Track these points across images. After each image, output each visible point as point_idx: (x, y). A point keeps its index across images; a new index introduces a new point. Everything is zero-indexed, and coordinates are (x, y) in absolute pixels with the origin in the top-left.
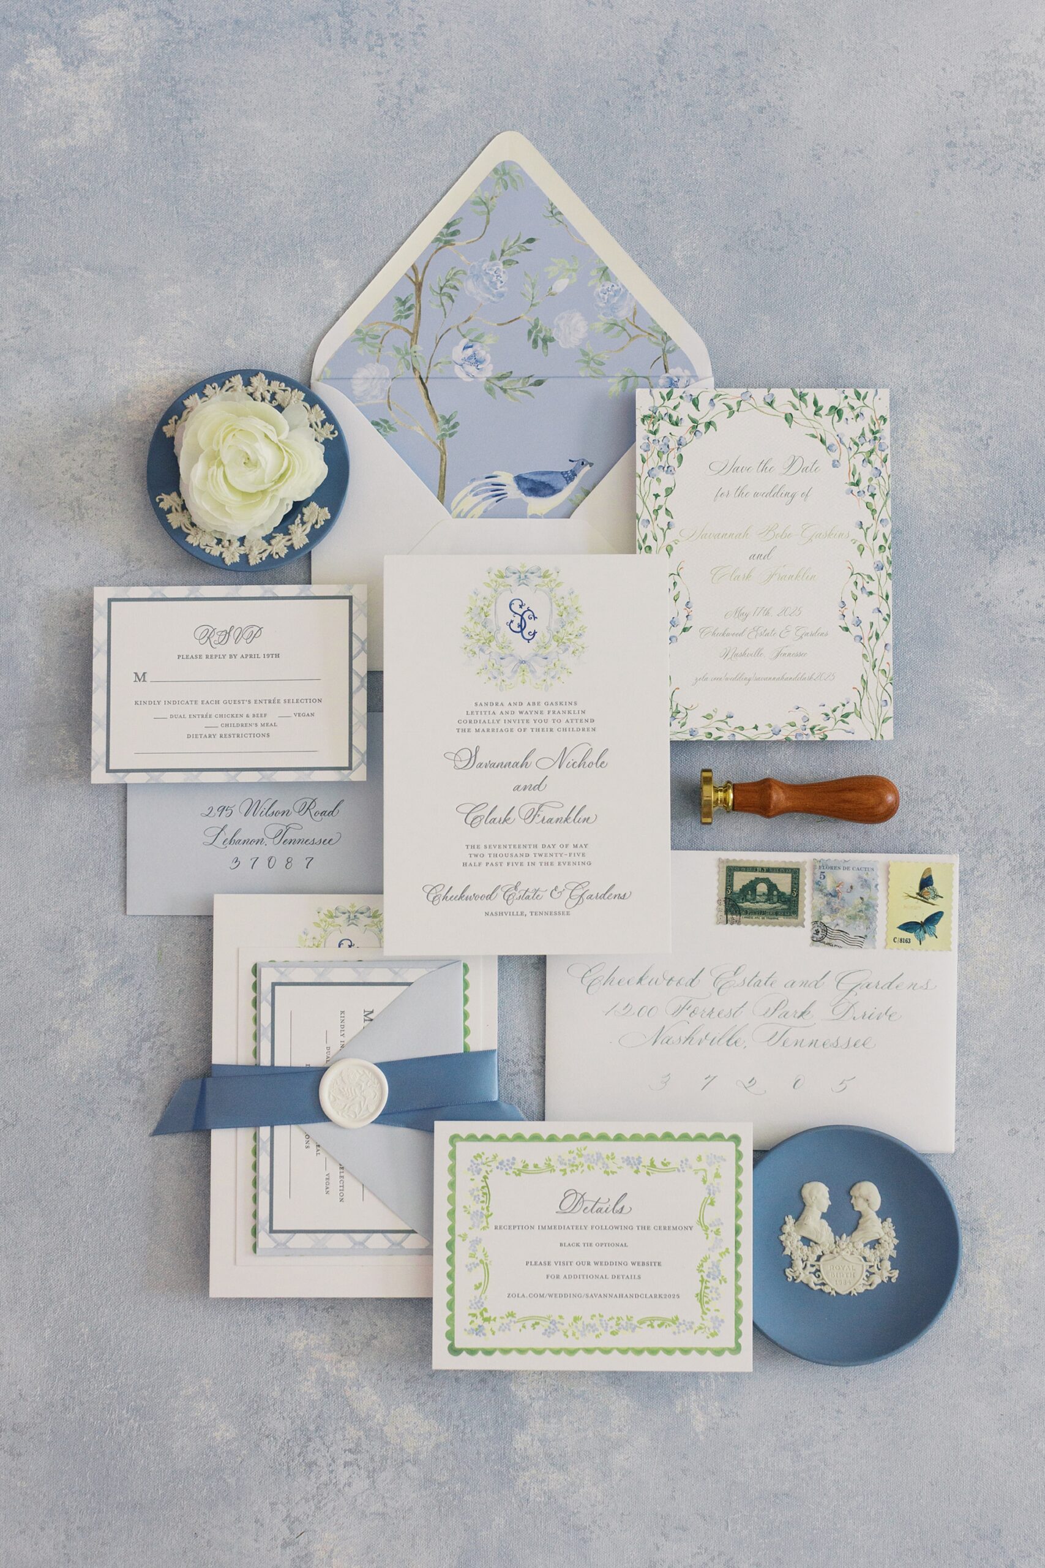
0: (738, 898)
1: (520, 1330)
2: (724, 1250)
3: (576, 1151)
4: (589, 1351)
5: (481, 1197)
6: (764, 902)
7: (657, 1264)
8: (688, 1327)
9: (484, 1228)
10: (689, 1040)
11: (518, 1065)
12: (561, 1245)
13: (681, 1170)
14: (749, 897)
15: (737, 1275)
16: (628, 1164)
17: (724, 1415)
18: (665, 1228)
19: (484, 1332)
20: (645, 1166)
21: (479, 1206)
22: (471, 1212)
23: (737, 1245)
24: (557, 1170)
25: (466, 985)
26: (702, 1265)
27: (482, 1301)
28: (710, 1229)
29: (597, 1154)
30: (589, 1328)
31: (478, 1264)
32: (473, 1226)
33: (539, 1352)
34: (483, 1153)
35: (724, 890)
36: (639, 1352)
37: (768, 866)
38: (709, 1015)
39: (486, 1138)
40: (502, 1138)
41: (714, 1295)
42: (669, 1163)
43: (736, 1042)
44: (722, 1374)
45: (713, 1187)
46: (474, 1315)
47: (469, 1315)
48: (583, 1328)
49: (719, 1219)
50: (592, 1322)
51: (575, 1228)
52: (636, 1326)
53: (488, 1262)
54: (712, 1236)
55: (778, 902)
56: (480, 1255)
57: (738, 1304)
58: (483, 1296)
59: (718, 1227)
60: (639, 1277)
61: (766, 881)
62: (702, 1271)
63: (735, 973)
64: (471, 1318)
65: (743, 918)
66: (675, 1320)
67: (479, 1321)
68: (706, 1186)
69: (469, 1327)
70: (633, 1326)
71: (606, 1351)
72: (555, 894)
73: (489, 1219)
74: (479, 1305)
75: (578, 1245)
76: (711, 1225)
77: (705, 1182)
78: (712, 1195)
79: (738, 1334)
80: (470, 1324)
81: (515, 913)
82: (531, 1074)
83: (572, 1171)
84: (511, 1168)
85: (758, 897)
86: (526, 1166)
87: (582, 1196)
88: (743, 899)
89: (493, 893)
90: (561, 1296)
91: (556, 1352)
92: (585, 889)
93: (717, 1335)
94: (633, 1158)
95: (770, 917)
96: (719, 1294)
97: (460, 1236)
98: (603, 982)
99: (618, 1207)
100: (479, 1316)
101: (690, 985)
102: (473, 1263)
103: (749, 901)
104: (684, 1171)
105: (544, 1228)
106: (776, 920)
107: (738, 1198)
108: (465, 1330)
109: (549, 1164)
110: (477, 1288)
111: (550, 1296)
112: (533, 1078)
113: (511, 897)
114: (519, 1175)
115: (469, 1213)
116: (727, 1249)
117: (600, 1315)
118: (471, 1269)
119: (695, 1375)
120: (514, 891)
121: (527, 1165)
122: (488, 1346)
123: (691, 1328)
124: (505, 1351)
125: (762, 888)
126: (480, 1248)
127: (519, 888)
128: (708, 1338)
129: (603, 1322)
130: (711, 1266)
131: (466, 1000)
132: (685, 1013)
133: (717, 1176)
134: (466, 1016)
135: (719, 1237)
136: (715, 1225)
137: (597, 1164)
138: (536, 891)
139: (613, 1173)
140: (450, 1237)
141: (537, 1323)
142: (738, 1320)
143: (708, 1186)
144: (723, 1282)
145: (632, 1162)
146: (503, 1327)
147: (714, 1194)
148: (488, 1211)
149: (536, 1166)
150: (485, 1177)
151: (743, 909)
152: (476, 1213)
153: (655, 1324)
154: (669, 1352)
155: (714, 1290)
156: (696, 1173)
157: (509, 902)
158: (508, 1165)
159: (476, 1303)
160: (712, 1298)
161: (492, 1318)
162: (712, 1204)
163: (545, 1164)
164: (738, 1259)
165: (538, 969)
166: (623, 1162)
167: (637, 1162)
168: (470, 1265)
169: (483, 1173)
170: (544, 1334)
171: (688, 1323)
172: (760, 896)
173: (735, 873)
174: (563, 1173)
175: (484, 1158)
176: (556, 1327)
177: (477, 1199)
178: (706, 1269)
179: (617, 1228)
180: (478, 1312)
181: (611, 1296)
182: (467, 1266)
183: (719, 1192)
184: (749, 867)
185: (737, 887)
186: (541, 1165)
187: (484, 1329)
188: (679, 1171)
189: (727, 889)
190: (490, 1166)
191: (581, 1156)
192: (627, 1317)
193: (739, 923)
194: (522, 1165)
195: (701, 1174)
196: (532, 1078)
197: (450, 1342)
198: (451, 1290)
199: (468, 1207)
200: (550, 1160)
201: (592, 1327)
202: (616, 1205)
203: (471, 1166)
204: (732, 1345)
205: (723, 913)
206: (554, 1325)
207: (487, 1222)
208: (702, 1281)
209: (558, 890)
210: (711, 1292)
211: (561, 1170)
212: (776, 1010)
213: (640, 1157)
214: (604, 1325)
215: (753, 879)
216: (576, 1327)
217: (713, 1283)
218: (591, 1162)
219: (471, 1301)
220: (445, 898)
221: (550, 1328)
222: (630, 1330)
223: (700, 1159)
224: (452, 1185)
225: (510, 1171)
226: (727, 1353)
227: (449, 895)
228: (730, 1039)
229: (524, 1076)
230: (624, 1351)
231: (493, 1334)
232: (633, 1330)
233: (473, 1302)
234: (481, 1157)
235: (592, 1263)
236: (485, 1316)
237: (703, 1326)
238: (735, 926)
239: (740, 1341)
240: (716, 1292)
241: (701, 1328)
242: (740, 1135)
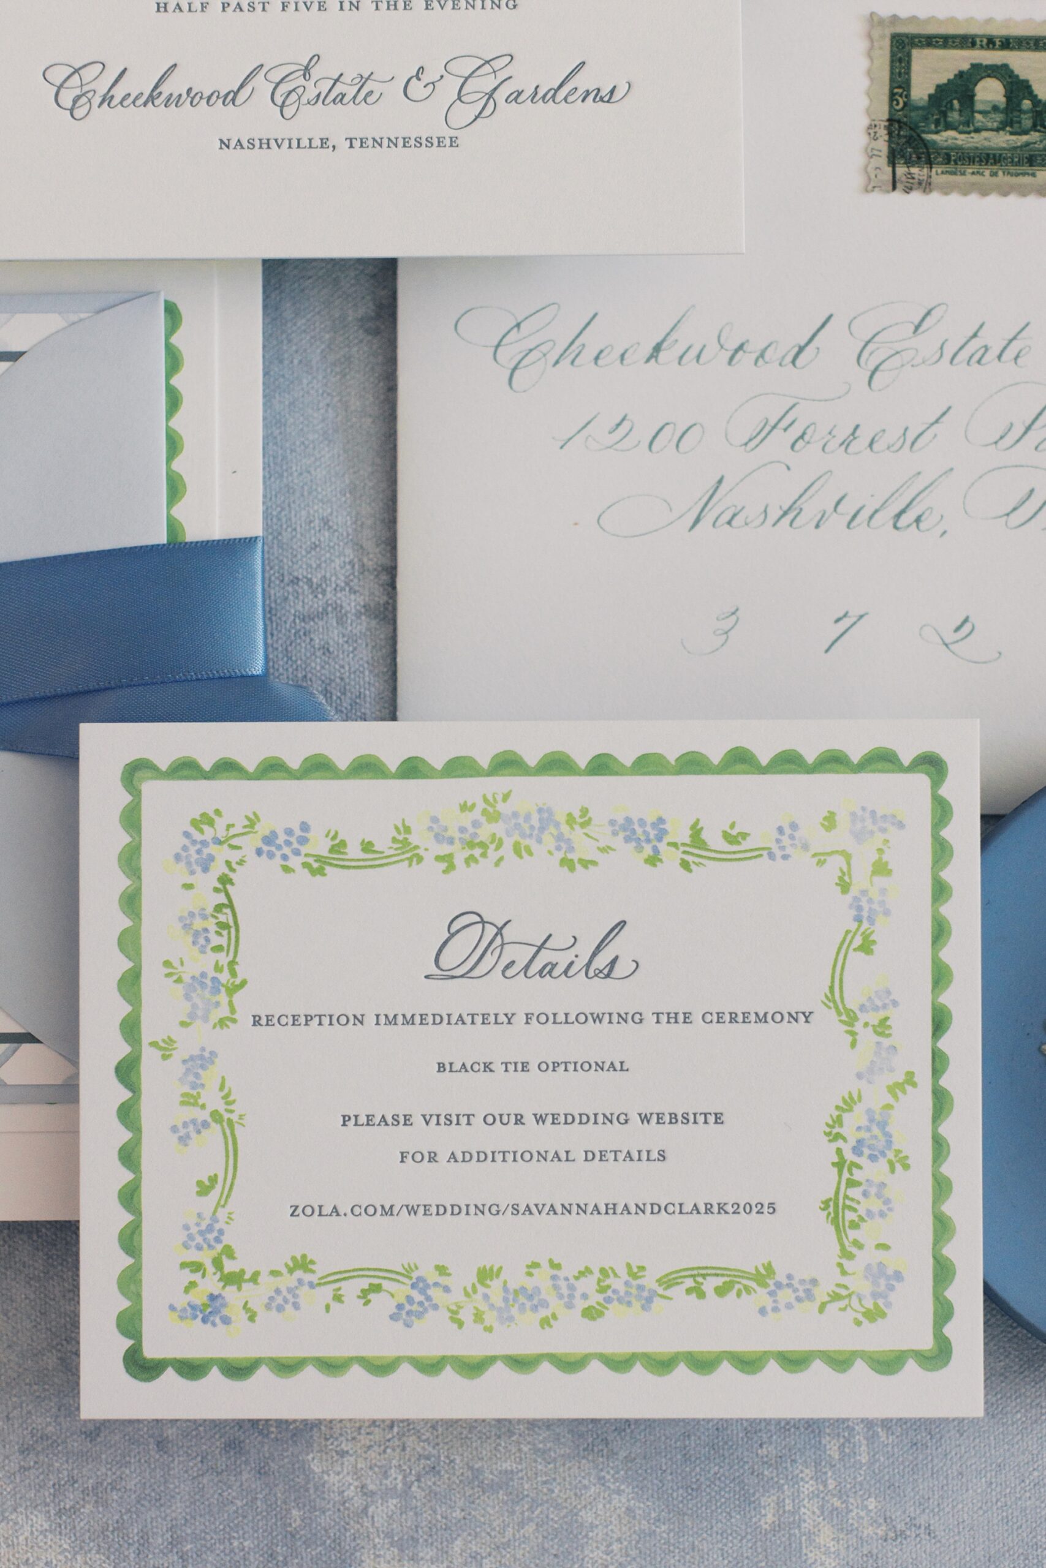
0: (925, 119)
1: (328, 1308)
2: (901, 1078)
3: (481, 805)
4: (521, 1364)
5: (212, 936)
6: (997, 130)
7: (711, 1119)
8: (801, 1294)
9: (222, 1023)
10: (790, 516)
11: (324, 592)
12: (441, 1067)
13: (778, 853)
14: (954, 116)
15: (940, 1147)
16: (627, 840)
17: (892, 1534)
18: (733, 1019)
19: (225, 1312)
20: (674, 845)
21: (206, 963)
22: (187, 979)
23: (939, 1062)
24: (429, 858)
25: (174, 362)
26: (839, 1121)
27: (217, 1226)
28: (863, 1017)
29: (540, 811)
30: (522, 1299)
31: (205, 1124)
32: (192, 1016)
33: (381, 1368)
34: (218, 812)
35: (885, 98)
36: (662, 1365)
37: (1004, 32)
38: (846, 444)
39: (227, 768)
40: (272, 768)
41: (876, 1205)
42: (744, 835)
43: (918, 520)
44: (886, 1424)
45: (870, 901)
46: (196, 1267)
47: (183, 1265)
48: (506, 1300)
49: (889, 993)
50: (530, 1284)
51: (479, 1020)
52: (653, 1294)
53: (234, 1117)
54: (867, 1038)
55: (1034, 127)
56: (212, 1099)
57: (943, 1227)
58: (222, 1214)
59: (882, 1014)
60: (662, 1156)
61: (1002, 72)
62: (838, 1136)
63: (917, 328)
64: (188, 1276)
65: (938, 175)
66: (764, 1276)
67: (211, 1284)
68: (848, 898)
69: (181, 1301)
70: (646, 1294)
71: (570, 1365)
72: (417, 89)
73: (237, 998)
74: (210, 1237)
75: (487, 1067)
76: (862, 1008)
77: (844, 886)
78: (865, 925)
79: (944, 1312)
80: (187, 1290)
81: (305, 142)
82: (358, 615)
83: (470, 860)
84: (297, 853)
85: (978, 116)
86: (339, 847)
87: (500, 931)
88: (937, 123)
89: (242, 86)
90: (441, 1210)
91: (430, 1367)
92: (502, 76)
93: (883, 1315)
94: (642, 822)
95: (1012, 169)
96: (887, 1202)
97: (154, 1044)
98: (553, 357)
99: (601, 961)
100: (210, 1269)
101: (793, 362)
102: (194, 1122)
103: (955, 129)
104: (785, 857)
105: (392, 1021)
106: (1027, 180)
107: (940, 932)
108: (172, 1308)
109: (405, 842)
110: (204, 1189)
111: (412, 1210)
112: (363, 627)
113: (294, 96)
114: (320, 872)
115: (179, 981)
116: (910, 1075)
117: (551, 1261)
118: (188, 1136)
119: (813, 1427)
120: (301, 81)
121: (343, 843)
122: (238, 1351)
123: (809, 1295)
124: (286, 1367)
125: (990, 92)
126: (210, 1077)
127: (316, 73)
128: (858, 1323)
129: (563, 1284)
130: (864, 1122)
131: (174, 401)
132: (780, 440)
133: (881, 869)
134: (174, 445)
135: (886, 1042)
136: (876, 1009)
137: (539, 841)
138: (364, 80)
139: (586, 864)
140: (125, 1049)
141: (376, 1288)
142: (943, 1272)
143: (856, 899)
144: (898, 1167)
145: (639, 831)
146: (279, 1300)
147: (871, 921)
148: (233, 974)
149: (367, 847)
150: (225, 880)
151: (938, 150)
152: (200, 980)
153: (710, 1285)
154: (748, 1363)
155: (873, 1191)
156: (821, 863)
157: (289, 112)
158: (288, 843)
159: (201, 1233)
160: (869, 1213)
161: (247, 1277)
162: (867, 948)
163: (394, 840)
164: (941, 1102)
165: (376, 332)
166: (615, 833)
167: (652, 834)
168: (185, 1125)
169: (218, 868)
170: (394, 1317)
171: (802, 1282)
172: (980, 112)
173: (916, 53)
174: (444, 866)
175: (220, 824)
176: (429, 1299)
177: (202, 941)
178: (849, 1130)
179: (598, 1019)
180: (205, 1258)
181: (582, 1209)
182: (174, 1129)
183: (887, 913)
184: (954, 37)
185: (921, 89)
186: (383, 844)
187: (224, 1305)
188: (772, 856)
189: (892, 96)
190: (239, 848)
191: (493, 817)
192: (629, 1265)
193: (926, 186)
194: (329, 843)
195: (836, 863)
196: (361, 626)
197: (129, 1343)
198: (130, 1197)
199: (176, 964)
200: (408, 830)
201: (530, 1298)
202: (594, 954)
203: (185, 848)
204: (926, 1343)
205: (883, 161)
206: (423, 1292)
207: (231, 1003)
208: (840, 1165)
209: (426, 78)
210: (865, 1194)
211: (438, 858)
212: (1028, 429)
213: (661, 820)
214: (565, 1291)
215: (966, 67)
216: (486, 1297)
217: (871, 1171)
218: (523, 835)
219: (186, 1227)
220: (107, 99)
221: (410, 1299)
222: (637, 1305)
223: (830, 821)
224: (131, 902)
225: (295, 862)
226: (911, 1365)
227: (119, 92)
228: (903, 512)
229: (341, 621)
230: (620, 1364)
231: (252, 1319)
232: (647, 1303)
233: (194, 1230)
234: (211, 823)
235: (529, 1119)
236: (226, 1270)
237: (844, 1292)
238: (916, 196)
239: (948, 1330)
240: (879, 1196)
241: (835, 1297)
242: (944, 756)
